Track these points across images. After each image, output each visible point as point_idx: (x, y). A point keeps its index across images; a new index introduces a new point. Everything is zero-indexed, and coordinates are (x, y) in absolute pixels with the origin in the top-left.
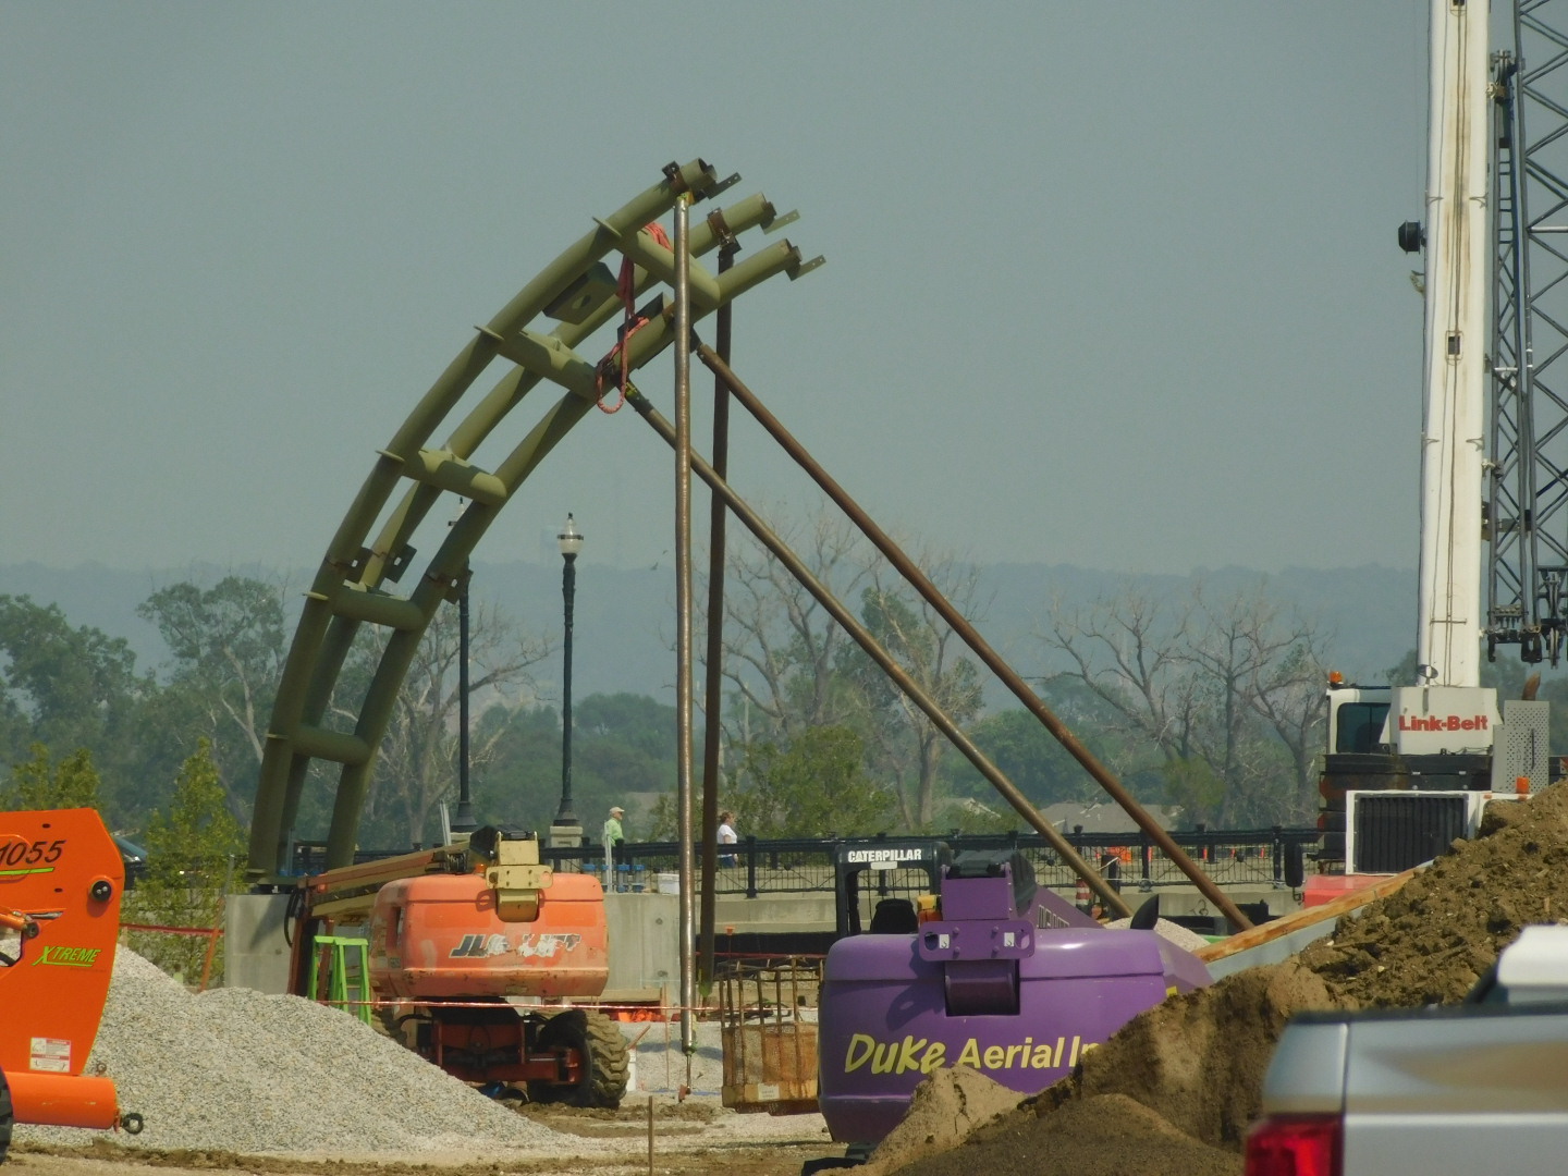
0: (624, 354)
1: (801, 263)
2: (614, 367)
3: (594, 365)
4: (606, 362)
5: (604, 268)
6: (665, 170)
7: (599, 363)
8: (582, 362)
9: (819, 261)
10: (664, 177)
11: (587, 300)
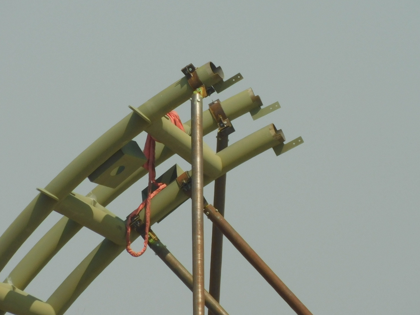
0: (148, 211)
1: (285, 143)
2: (140, 220)
3: (124, 219)
4: (133, 217)
5: (135, 144)
6: (184, 71)
7: (128, 218)
8: (114, 217)
9: (298, 141)
10: (183, 75)
11: (121, 169)
